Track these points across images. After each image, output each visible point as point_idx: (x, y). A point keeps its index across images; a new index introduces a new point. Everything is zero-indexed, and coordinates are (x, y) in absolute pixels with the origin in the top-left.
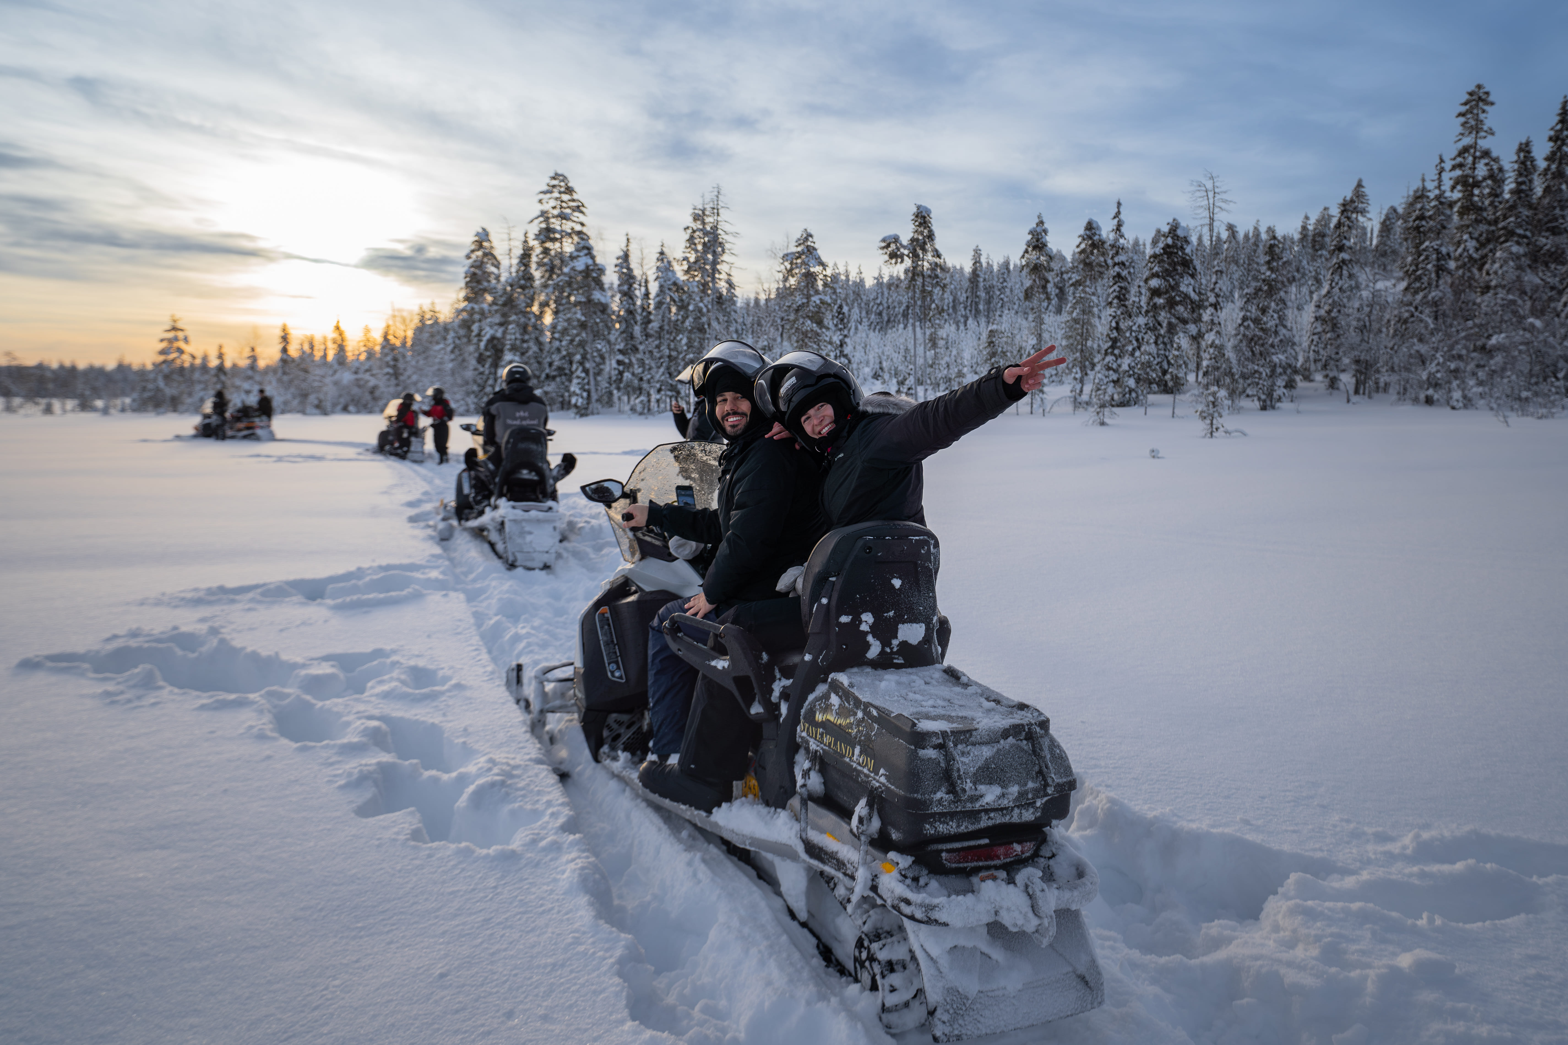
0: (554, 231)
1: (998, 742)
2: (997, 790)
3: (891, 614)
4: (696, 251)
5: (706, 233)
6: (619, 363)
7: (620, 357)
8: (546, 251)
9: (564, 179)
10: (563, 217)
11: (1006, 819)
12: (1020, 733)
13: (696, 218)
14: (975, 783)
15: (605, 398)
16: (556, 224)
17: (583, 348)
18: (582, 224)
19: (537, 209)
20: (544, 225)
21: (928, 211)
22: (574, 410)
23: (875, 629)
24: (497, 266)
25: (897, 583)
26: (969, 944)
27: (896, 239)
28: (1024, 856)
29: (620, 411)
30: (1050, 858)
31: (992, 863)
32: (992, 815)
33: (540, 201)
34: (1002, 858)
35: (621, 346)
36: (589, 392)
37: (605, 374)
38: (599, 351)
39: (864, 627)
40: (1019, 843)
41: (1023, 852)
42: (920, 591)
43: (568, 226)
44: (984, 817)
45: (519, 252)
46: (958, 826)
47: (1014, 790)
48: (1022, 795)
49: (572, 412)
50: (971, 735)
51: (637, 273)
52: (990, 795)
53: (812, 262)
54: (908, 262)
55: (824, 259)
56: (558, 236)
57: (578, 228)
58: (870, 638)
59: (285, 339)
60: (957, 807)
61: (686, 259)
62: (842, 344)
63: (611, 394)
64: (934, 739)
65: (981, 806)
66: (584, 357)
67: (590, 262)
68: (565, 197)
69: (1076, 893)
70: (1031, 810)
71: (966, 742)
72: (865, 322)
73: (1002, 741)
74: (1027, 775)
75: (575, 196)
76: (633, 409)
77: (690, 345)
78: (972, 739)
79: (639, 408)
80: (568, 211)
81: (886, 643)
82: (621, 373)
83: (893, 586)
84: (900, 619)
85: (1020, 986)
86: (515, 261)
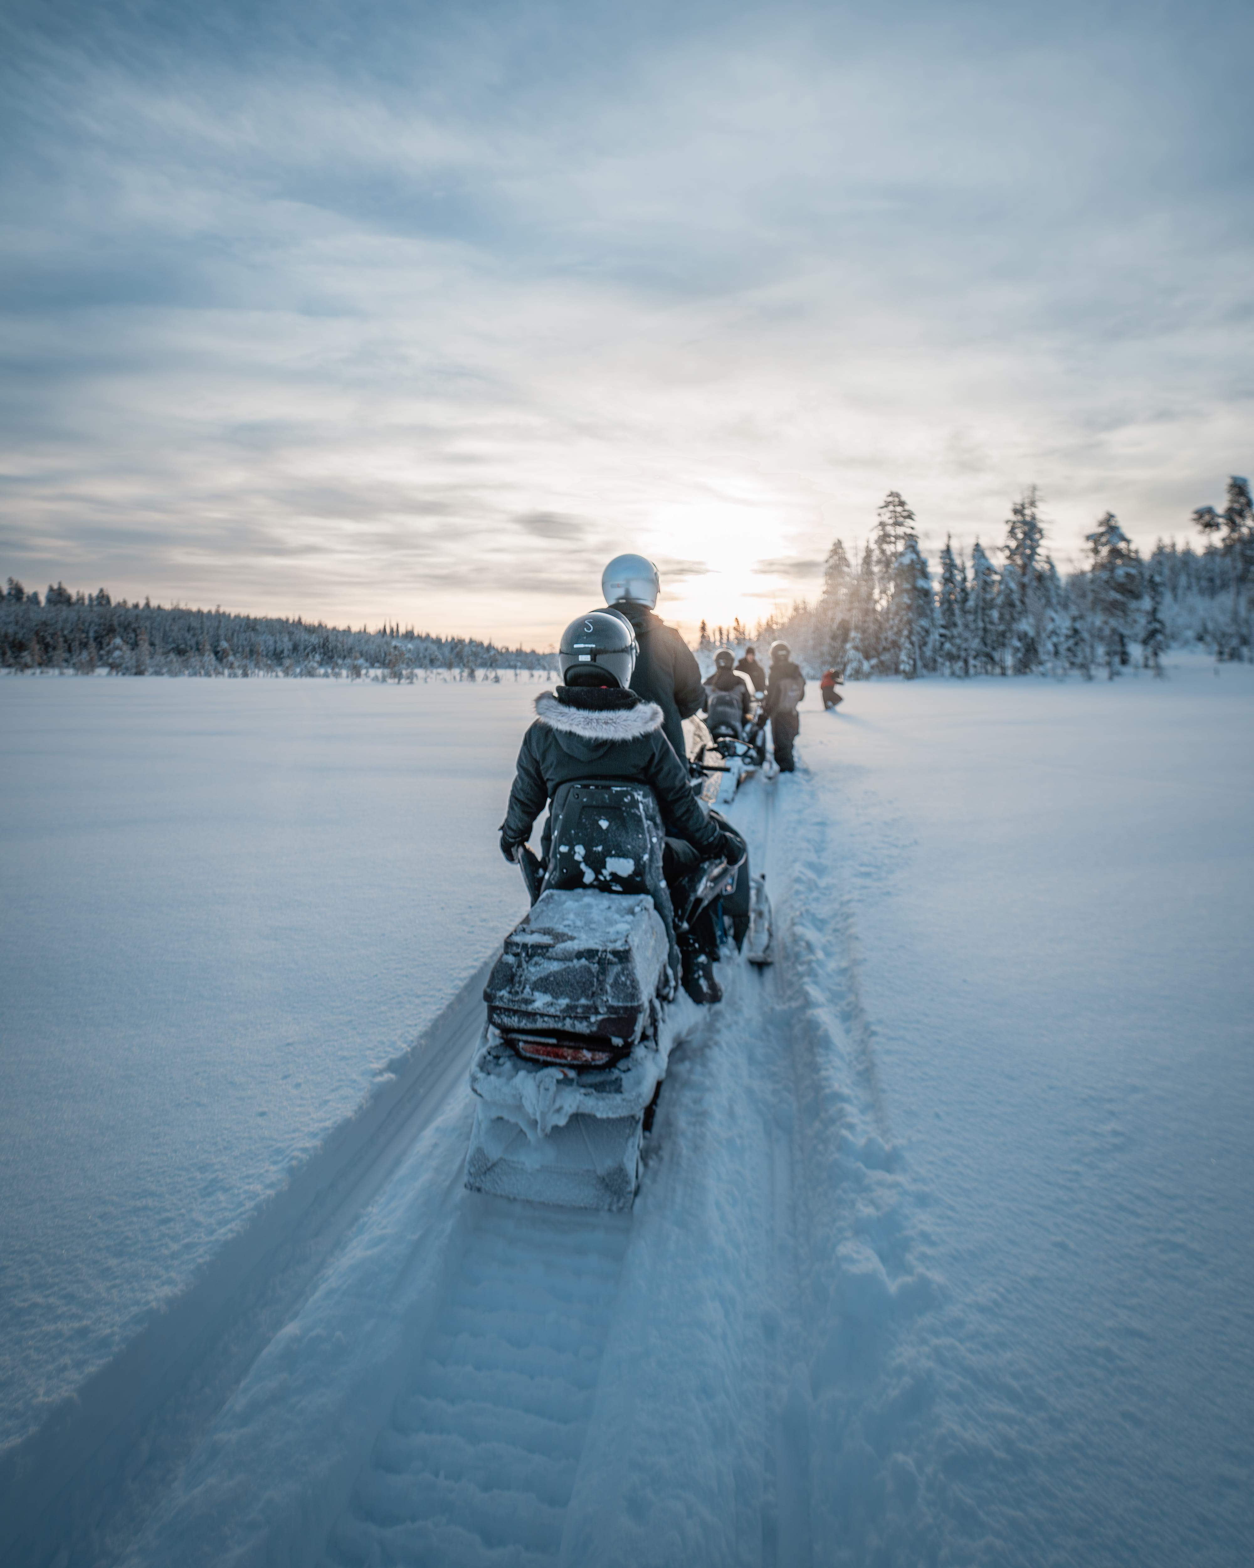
0: (889, 536)
1: (572, 961)
2: (548, 998)
3: (600, 848)
4: (1016, 539)
5: (1025, 523)
6: (941, 635)
7: (943, 631)
8: (883, 552)
9: (897, 495)
10: (897, 524)
11: (559, 1026)
12: (593, 957)
13: (1016, 512)
14: (532, 990)
15: (931, 665)
16: (890, 530)
17: (910, 625)
18: (912, 528)
19: (877, 520)
20: (881, 533)
21: (1244, 481)
22: (903, 675)
23: (586, 859)
24: (848, 566)
25: (604, 824)
26: (513, 1120)
27: (1210, 510)
28: (593, 1063)
29: (943, 675)
30: (624, 1072)
31: (558, 1061)
32: (546, 1019)
33: (879, 515)
34: (569, 1058)
35: (942, 622)
36: (914, 660)
37: (930, 645)
38: (922, 627)
39: (578, 857)
40: (589, 1050)
41: (593, 1059)
42: (627, 833)
43: (900, 531)
44: (540, 1020)
45: (862, 554)
46: (519, 1022)
47: (564, 1002)
48: (570, 1008)
49: (901, 677)
50: (547, 951)
51: (958, 562)
52: (541, 1001)
53: (1115, 540)
54: (1224, 531)
55: (1128, 535)
56: (893, 539)
57: (909, 531)
58: (583, 866)
59: (703, 628)
60: (514, 1006)
61: (1008, 547)
62: (1154, 611)
63: (935, 661)
64: (514, 948)
65: (533, 1009)
66: (911, 632)
67: (914, 556)
68: (899, 509)
69: (601, 1103)
70: (585, 1024)
71: (543, 956)
72: (1195, 589)
73: (575, 961)
74: (583, 992)
75: (907, 507)
76: (953, 674)
77: (1001, 618)
78: (548, 954)
79: (958, 672)
80: (901, 519)
81: (598, 872)
82: (942, 644)
83: (600, 827)
84: (607, 853)
85: (537, 1166)
86: (860, 561)
